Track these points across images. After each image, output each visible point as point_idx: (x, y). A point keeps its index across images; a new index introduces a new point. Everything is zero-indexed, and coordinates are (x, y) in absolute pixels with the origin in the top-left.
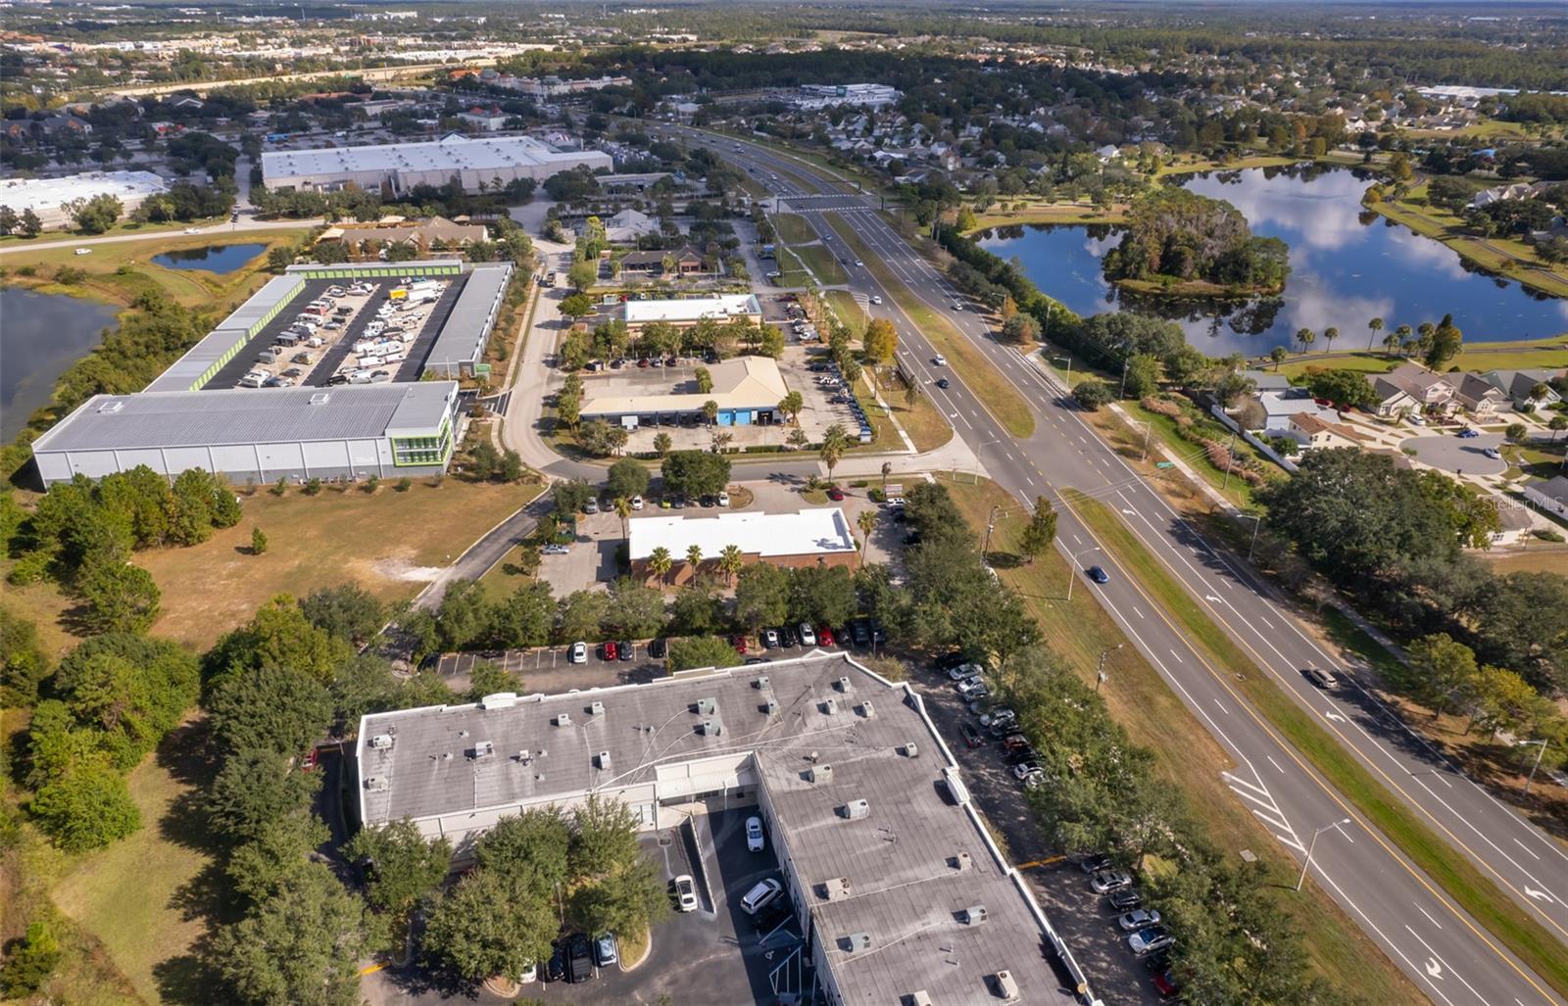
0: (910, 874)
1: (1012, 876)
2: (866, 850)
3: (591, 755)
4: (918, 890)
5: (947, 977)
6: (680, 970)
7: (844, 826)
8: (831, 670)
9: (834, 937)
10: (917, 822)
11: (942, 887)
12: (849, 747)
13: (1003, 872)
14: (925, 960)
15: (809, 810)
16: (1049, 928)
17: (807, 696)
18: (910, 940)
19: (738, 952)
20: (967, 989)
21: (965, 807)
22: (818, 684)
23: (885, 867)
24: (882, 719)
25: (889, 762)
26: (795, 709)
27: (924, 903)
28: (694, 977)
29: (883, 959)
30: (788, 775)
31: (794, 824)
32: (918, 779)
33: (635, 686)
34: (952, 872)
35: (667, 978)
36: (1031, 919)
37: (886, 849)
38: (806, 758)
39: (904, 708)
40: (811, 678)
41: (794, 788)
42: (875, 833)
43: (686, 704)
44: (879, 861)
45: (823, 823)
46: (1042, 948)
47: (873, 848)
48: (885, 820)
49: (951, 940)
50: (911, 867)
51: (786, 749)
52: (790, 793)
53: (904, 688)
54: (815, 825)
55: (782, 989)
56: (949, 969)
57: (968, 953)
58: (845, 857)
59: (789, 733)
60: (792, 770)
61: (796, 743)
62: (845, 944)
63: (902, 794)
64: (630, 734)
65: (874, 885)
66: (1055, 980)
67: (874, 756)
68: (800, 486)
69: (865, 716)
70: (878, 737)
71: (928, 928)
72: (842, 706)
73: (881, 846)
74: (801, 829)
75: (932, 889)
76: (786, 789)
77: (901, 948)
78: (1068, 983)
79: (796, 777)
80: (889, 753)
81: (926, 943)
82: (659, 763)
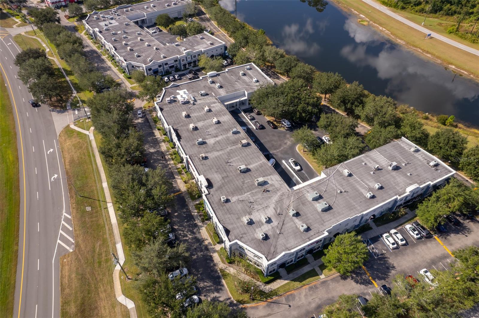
0: (221, 153)
2: (236, 158)
3: (355, 176)
4: (218, 148)
5: (209, 128)
6: (285, 146)
7: (246, 164)
8: (272, 249)
9: (242, 134)
10: (219, 170)
11: (210, 150)
12: (252, 200)
14: (215, 132)
15: (260, 169)
17: (280, 227)
18: (219, 135)
19: (271, 152)
20: (203, 127)
22: (277, 236)
23: (229, 154)
24: (239, 218)
25: (233, 194)
26: (282, 217)
27: (216, 145)
28: (280, 145)
29: (227, 130)
30: (273, 182)
31: (264, 162)
32: (220, 188)
34: (207, 155)
35: (288, 144)
36: (182, 145)
37: (229, 159)
38: (269, 191)
39: (229, 227)
41: (269, 177)
42: (234, 164)
44: (231, 155)
45: (254, 165)
46: (181, 138)
47: (234, 159)
48: (231, 169)
49: (207, 137)
50: (221, 155)
52: (270, 175)
54: (257, 164)
56: (208, 130)
57: (203, 134)
58: (243, 155)
59: (280, 201)
60: (272, 185)
61: (275, 198)
63: (226, 181)
64: (347, 188)
65: (232, 148)
67: (239, 197)
70: (239, 206)
71: (214, 139)
72: (260, 224)
73: (232, 160)
74: (261, 162)
75: (214, 148)
76: (272, 176)
77: (222, 133)
79: (270, 182)
80: (233, 199)
81: (215, 135)
82: (325, 178)
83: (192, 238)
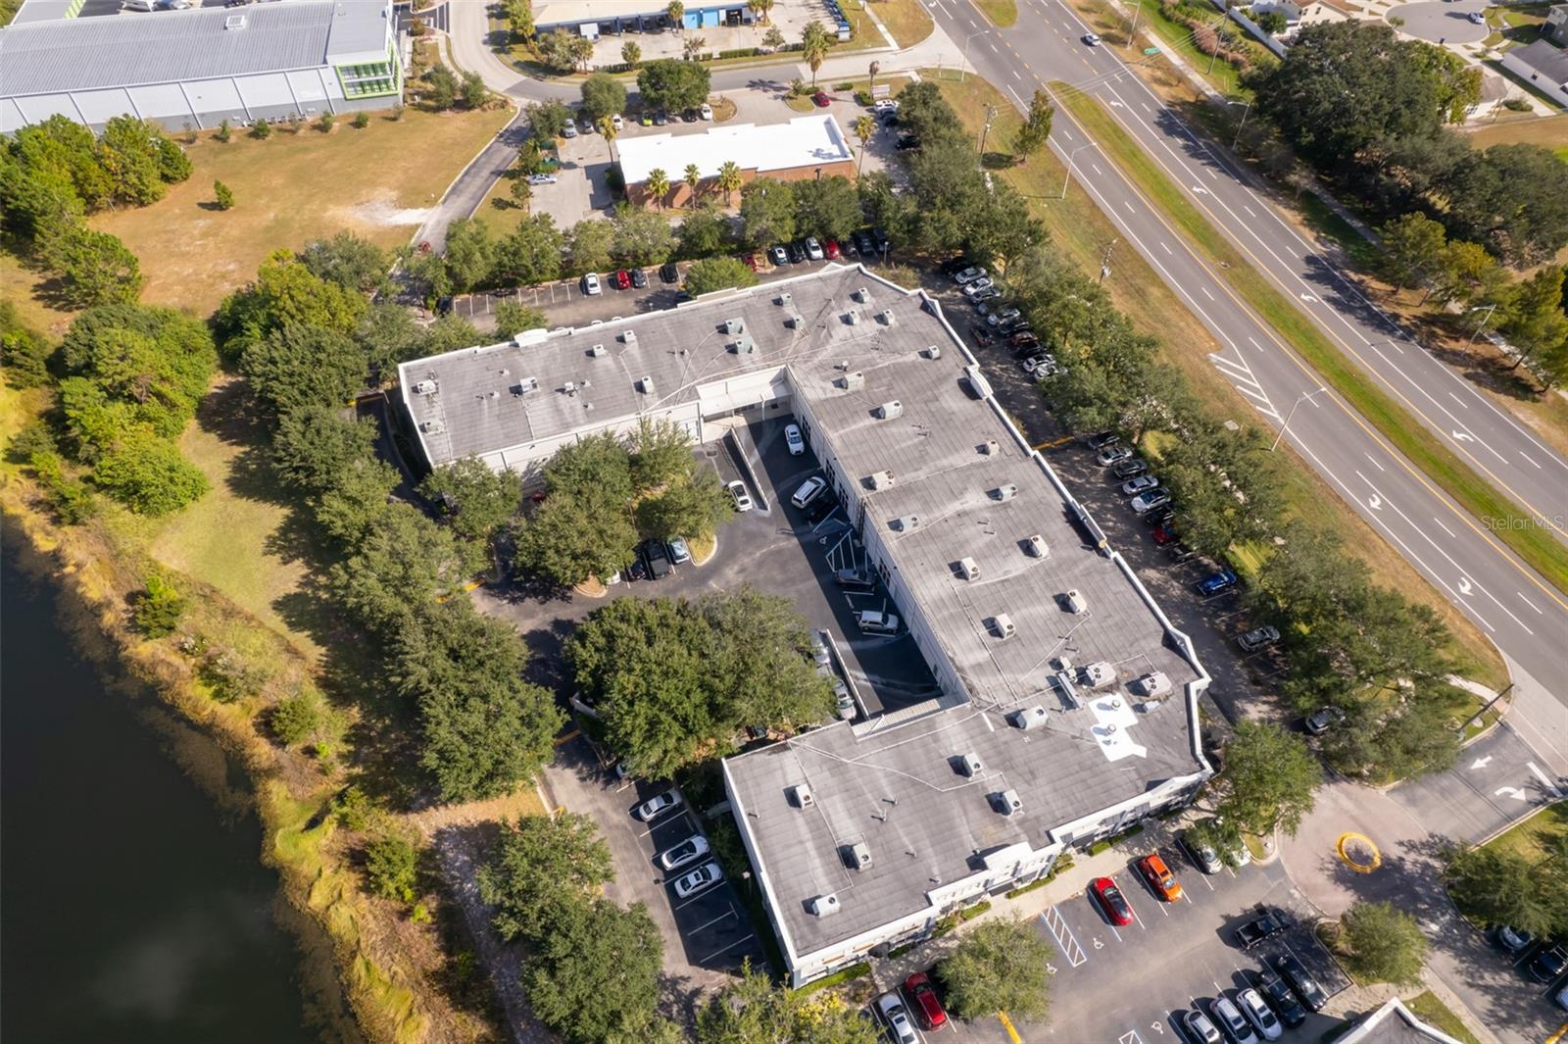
0: (945, 462)
1: (1035, 457)
2: (904, 445)
3: (632, 381)
4: (954, 475)
5: (987, 545)
6: (747, 560)
7: (880, 425)
8: (848, 282)
9: (885, 521)
10: (946, 417)
11: (975, 471)
12: (875, 353)
13: (1027, 454)
14: (966, 532)
15: (846, 414)
16: (1071, 499)
17: (828, 309)
18: (952, 517)
19: (795, 540)
20: (1004, 552)
21: (988, 400)
22: (838, 296)
23: (923, 458)
24: (903, 326)
25: (914, 365)
26: (819, 322)
27: (961, 486)
28: (760, 564)
29: (930, 535)
30: (822, 384)
31: (835, 428)
32: (942, 379)
33: (660, 312)
34: (982, 458)
35: (736, 568)
36: (1054, 492)
37: (921, 443)
38: (836, 367)
39: (922, 314)
40: (830, 291)
41: (829, 395)
42: (910, 430)
43: (714, 325)
44: (917, 454)
45: (861, 425)
46: (1065, 514)
47: (909, 443)
48: (917, 418)
49: (987, 515)
50: (945, 457)
51: (816, 361)
52: (826, 400)
53: (920, 294)
54: (854, 427)
55: (838, 566)
56: (987, 538)
57: (1003, 525)
58: (885, 452)
59: (816, 347)
60: (825, 379)
61: (826, 354)
62: (896, 525)
63: (929, 393)
64: (665, 358)
65: (914, 474)
66: (1078, 540)
67: (900, 360)
68: (783, 93)
69: (886, 324)
70: (901, 343)
71: (967, 507)
72: (864, 316)
73: (916, 440)
74: (842, 432)
75: (966, 473)
76: (823, 397)
77: (945, 525)
78: (1089, 541)
79: (831, 386)
80: (913, 356)
81: (965, 519)
82: (700, 383)
83: (989, 365)
